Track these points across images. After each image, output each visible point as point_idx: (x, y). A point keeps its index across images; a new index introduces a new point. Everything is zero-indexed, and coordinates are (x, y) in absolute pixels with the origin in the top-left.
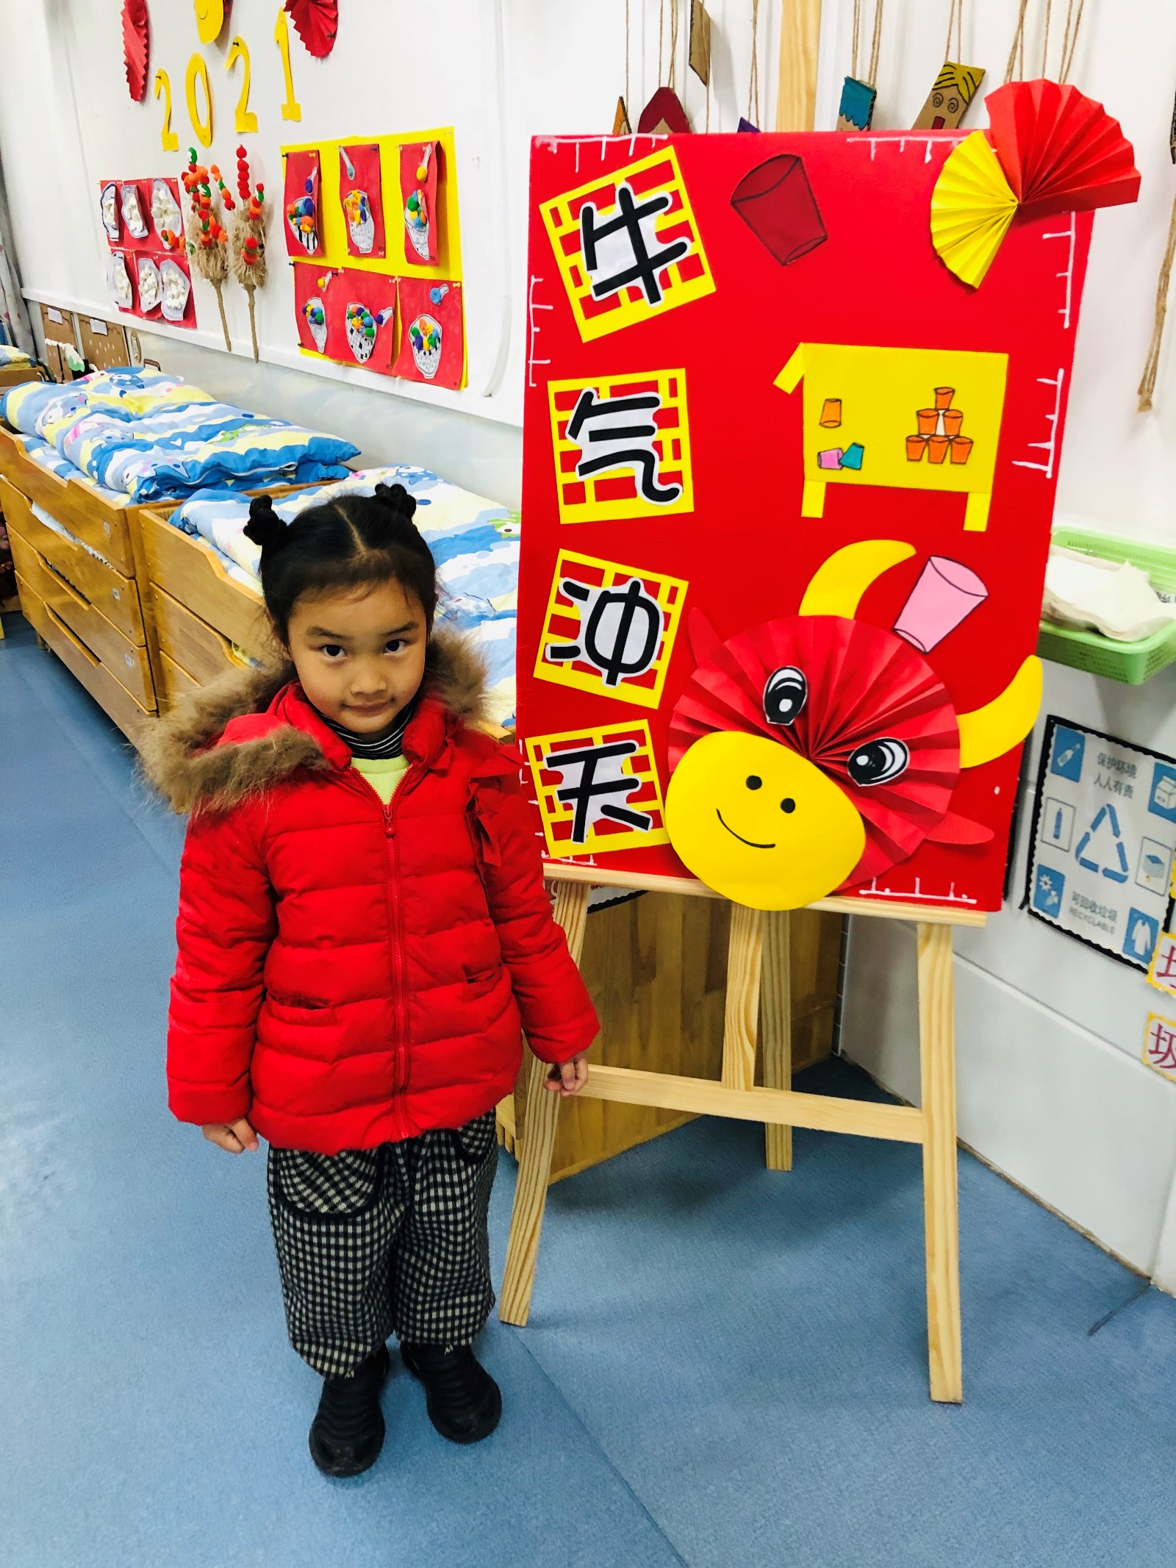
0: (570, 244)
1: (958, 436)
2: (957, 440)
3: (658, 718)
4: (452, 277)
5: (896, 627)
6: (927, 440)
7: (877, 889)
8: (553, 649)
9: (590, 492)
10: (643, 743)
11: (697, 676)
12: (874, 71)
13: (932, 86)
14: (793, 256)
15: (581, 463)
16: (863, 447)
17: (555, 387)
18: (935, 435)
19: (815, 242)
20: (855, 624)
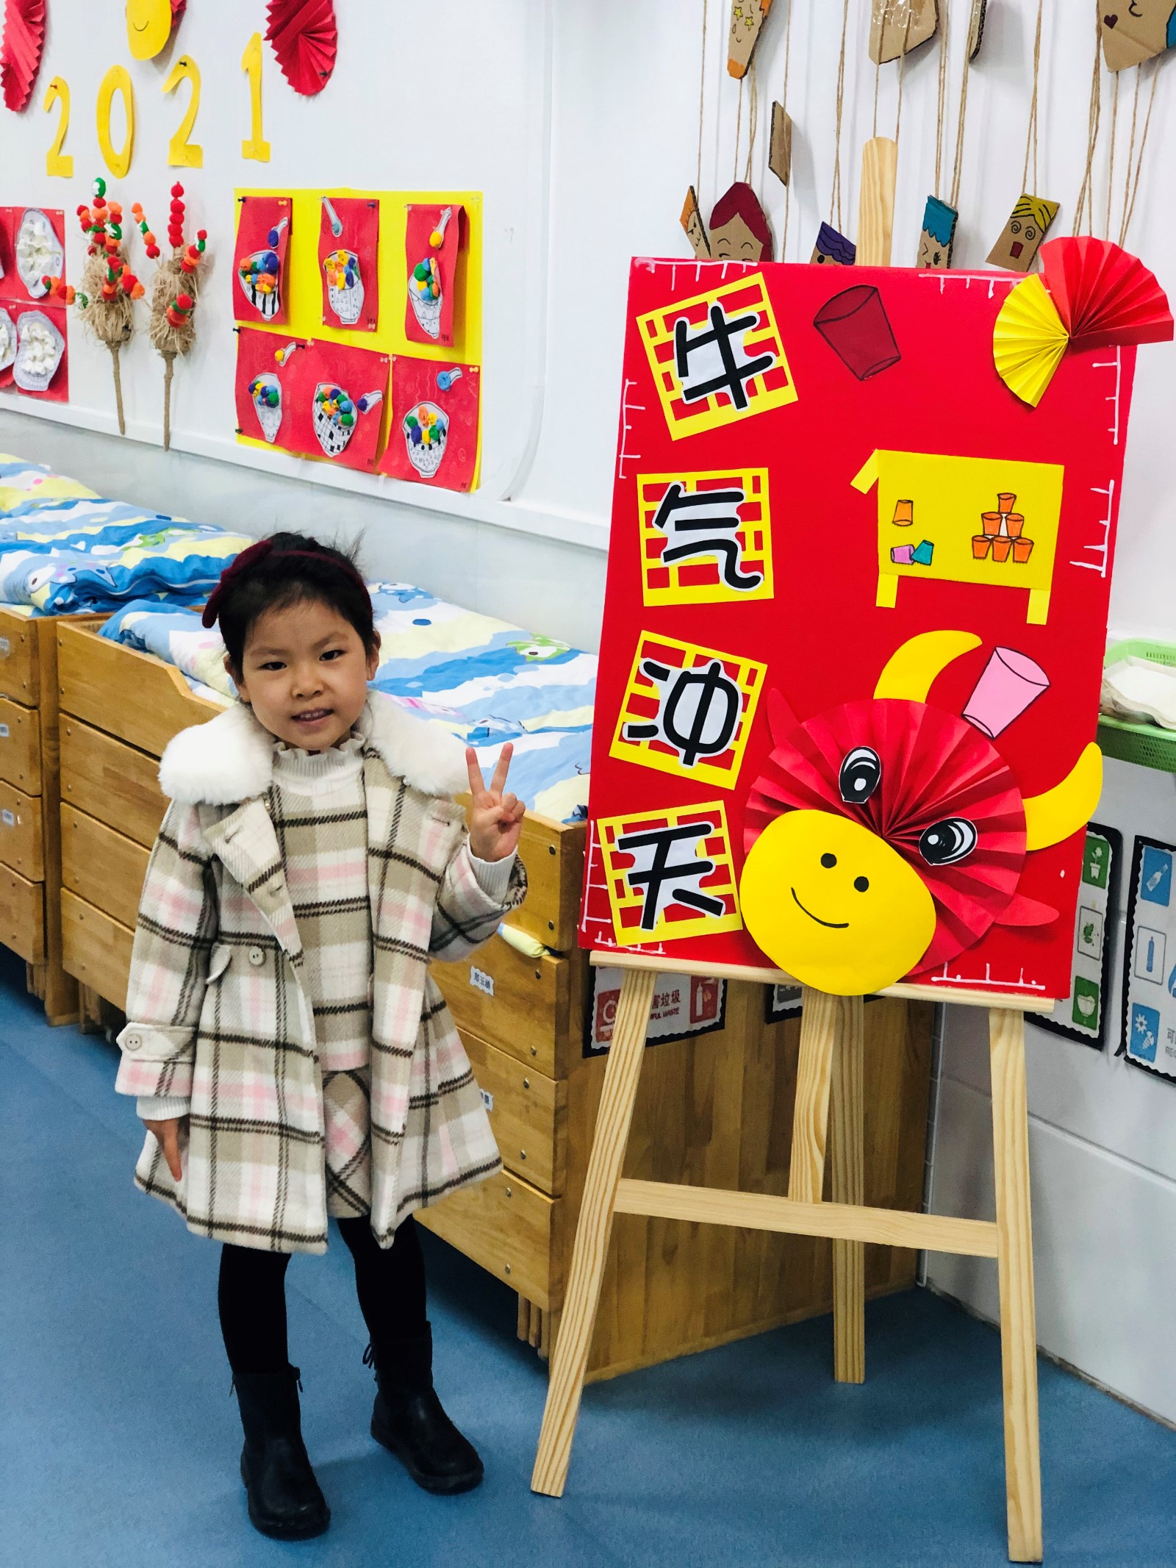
0: (663, 352)
1: (1020, 537)
2: (1019, 541)
3: (734, 799)
4: (468, 360)
6: (991, 541)
7: (949, 976)
8: (630, 728)
9: (674, 577)
10: (718, 825)
11: (774, 756)
12: (956, 193)
13: (1010, 215)
14: (871, 371)
15: (665, 550)
16: (933, 545)
17: (643, 480)
18: (996, 536)
19: (889, 362)
20: (927, 710)
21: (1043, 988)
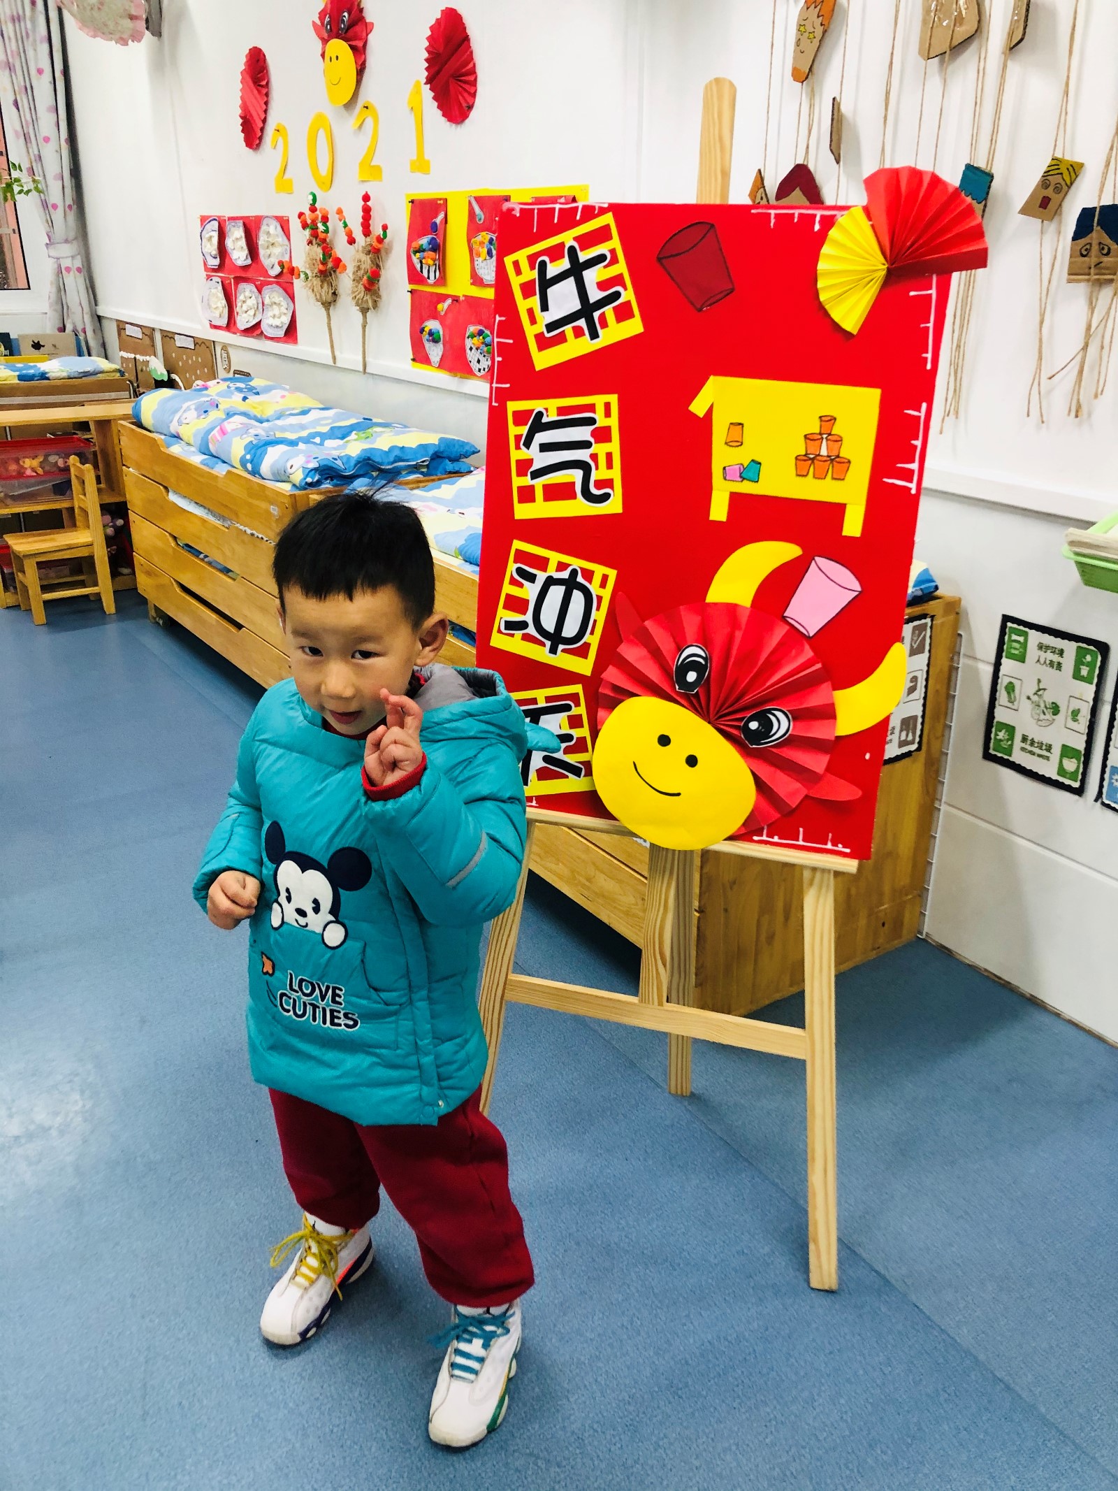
0: (527, 290)
1: (838, 456)
2: (838, 460)
3: (592, 683)
5: (785, 615)
6: (813, 460)
7: (767, 836)
8: (506, 622)
9: (539, 493)
10: (578, 704)
11: (621, 649)
14: (706, 304)
15: (532, 469)
16: (760, 463)
17: (513, 406)
18: (819, 455)
19: (722, 295)
20: (751, 611)
21: (848, 850)
